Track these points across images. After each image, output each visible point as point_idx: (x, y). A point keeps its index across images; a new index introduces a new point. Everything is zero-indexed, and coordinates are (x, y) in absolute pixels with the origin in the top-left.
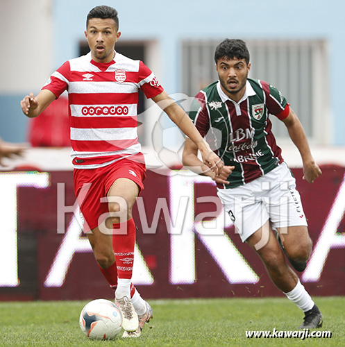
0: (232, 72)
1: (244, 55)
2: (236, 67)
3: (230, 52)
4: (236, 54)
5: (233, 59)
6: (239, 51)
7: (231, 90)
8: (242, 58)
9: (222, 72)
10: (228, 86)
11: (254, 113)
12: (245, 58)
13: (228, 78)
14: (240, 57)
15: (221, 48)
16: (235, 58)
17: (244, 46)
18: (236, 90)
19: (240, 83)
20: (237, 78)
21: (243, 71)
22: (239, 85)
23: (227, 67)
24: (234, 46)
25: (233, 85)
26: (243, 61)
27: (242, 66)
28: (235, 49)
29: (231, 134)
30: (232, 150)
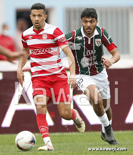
0: (89, 24)
1: (95, 16)
2: (91, 22)
3: (88, 15)
4: (91, 16)
6: (92, 14)
7: (88, 32)
8: (94, 18)
9: (84, 24)
10: (87, 30)
11: (96, 43)
12: (95, 17)
13: (87, 27)
14: (93, 17)
15: (84, 12)
16: (90, 18)
17: (95, 12)
18: (90, 32)
19: (92, 29)
20: (91, 27)
21: (94, 24)
22: (92, 31)
23: (86, 22)
24: (90, 11)
25: (89, 30)
26: (94, 19)
27: (94, 21)
28: (90, 13)
29: (84, 52)
30: (85, 61)
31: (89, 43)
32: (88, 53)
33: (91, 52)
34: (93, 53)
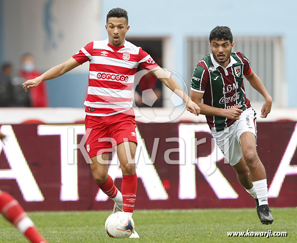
0: (221, 49)
1: (229, 37)
2: (223, 45)
3: (219, 35)
4: (223, 37)
5: (221, 40)
6: (225, 35)
7: (220, 61)
8: (227, 40)
9: (214, 49)
10: (218, 58)
11: (236, 72)
12: (229, 39)
13: (218, 53)
14: (226, 39)
15: (213, 33)
16: (222, 40)
17: (229, 31)
18: (223, 61)
19: (226, 55)
20: (224, 53)
21: (228, 48)
22: (225, 58)
23: (217, 45)
24: (222, 31)
25: (221, 57)
26: (228, 41)
27: (228, 45)
28: (223, 33)
29: (224, 89)
30: (224, 102)
31: (227, 74)
32: (229, 89)
33: (232, 86)
34: (236, 88)
